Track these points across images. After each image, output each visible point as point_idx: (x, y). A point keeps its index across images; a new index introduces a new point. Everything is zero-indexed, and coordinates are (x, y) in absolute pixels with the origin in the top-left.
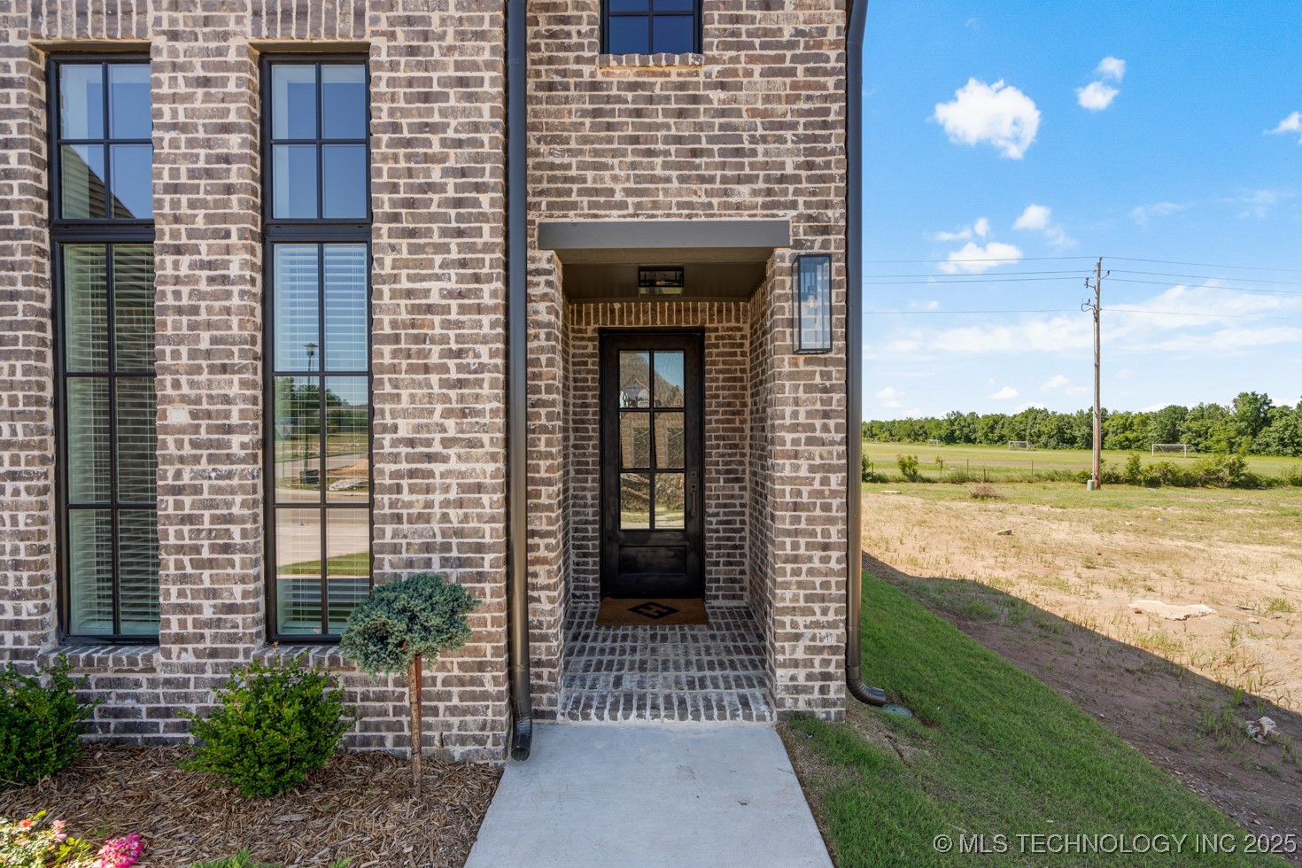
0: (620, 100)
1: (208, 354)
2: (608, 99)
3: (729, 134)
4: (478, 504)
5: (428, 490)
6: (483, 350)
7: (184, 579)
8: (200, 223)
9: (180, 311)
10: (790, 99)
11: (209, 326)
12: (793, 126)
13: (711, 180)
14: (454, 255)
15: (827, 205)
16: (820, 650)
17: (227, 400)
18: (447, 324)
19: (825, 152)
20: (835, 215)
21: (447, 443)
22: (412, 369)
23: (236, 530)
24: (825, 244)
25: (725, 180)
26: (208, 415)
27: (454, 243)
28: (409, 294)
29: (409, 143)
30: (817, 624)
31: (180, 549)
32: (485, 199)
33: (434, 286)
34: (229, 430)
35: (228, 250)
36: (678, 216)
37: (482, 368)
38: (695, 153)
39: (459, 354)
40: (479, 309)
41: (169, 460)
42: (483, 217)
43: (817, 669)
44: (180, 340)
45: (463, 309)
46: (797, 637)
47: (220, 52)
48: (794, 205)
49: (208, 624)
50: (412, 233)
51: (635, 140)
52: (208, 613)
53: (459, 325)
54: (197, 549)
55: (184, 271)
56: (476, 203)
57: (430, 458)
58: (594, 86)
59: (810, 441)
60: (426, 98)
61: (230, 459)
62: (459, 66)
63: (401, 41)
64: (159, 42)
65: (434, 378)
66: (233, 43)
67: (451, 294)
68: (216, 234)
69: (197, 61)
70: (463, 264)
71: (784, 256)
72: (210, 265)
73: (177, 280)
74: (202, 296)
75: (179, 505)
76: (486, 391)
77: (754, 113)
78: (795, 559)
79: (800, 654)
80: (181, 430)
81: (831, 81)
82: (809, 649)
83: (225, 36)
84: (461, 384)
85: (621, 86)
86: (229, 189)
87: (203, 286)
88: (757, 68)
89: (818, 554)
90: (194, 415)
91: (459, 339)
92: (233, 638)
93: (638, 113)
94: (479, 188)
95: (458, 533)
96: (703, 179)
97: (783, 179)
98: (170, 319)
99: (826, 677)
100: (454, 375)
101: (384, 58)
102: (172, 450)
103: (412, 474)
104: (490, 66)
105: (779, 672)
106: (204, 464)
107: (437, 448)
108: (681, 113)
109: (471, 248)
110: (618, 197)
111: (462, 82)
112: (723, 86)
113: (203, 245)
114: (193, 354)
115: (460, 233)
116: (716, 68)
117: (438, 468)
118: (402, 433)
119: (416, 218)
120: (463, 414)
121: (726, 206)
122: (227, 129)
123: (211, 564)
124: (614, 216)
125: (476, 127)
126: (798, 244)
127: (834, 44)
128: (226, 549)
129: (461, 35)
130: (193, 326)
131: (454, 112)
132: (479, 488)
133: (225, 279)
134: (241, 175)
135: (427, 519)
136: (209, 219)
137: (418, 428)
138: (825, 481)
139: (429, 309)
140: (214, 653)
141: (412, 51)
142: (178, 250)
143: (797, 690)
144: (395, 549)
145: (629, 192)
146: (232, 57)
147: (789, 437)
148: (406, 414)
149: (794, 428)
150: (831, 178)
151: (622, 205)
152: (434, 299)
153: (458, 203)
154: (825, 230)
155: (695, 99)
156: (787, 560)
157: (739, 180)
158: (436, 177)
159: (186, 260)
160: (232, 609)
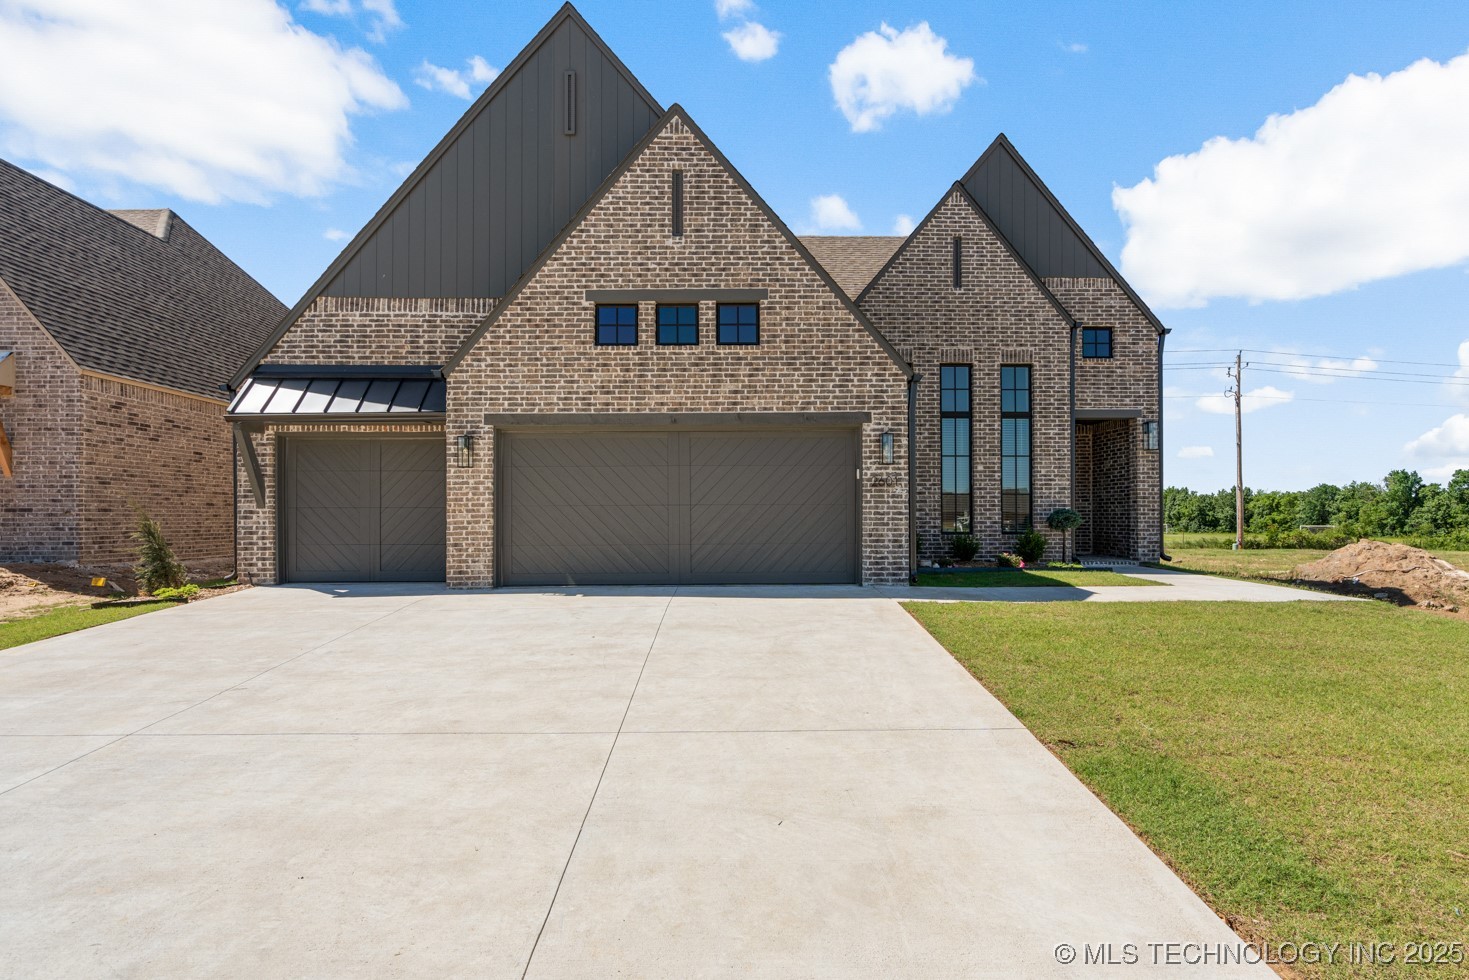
0: (1089, 372)
1: (989, 450)
2: (1086, 372)
3: (1123, 383)
4: (1064, 493)
5: (1050, 489)
6: (1065, 450)
7: (982, 514)
8: (987, 414)
9: (981, 438)
10: (1141, 372)
11: (989, 442)
12: (1142, 380)
13: (1117, 397)
14: (1057, 423)
15: (1153, 405)
16: (1152, 542)
17: (994, 463)
18: (1055, 442)
19: (1152, 388)
20: (1155, 407)
21: (1055, 476)
22: (1046, 455)
23: (996, 500)
24: (1152, 417)
25: (1122, 397)
26: (989, 468)
27: (1057, 420)
28: (1045, 434)
29: (1044, 392)
30: (1151, 534)
31: (981, 506)
32: (1065, 407)
33: (1052, 432)
34: (995, 472)
35: (994, 421)
36: (1107, 408)
37: (1065, 455)
38: (1112, 388)
39: (1059, 451)
40: (1064, 438)
41: (977, 480)
42: (1065, 413)
43: (1151, 548)
44: (981, 446)
45: (1060, 438)
46: (1145, 538)
47: (993, 366)
48: (1143, 405)
49: (989, 527)
50: (1045, 417)
51: (1094, 384)
52: (988, 524)
53: (1058, 443)
54: (985, 506)
55: (982, 427)
56: (1063, 408)
57: (1051, 480)
58: (1082, 367)
59: (1148, 477)
60: (1049, 379)
61: (995, 480)
62: (1058, 370)
63: (1042, 363)
64: (976, 363)
65: (1052, 458)
66: (996, 363)
67: (1056, 434)
68: (991, 417)
69: (986, 369)
70: (1059, 425)
71: (1140, 420)
72: (990, 425)
73: (980, 430)
74: (987, 434)
75: (980, 493)
76: (1066, 461)
77: (1130, 376)
78: (1144, 514)
79: (1145, 544)
80: (981, 472)
81: (1154, 367)
82: (1148, 542)
83: (994, 362)
84: (1059, 459)
85: (1090, 368)
86: (995, 404)
87: (987, 431)
88: (1131, 363)
89: (1151, 512)
90: (985, 468)
91: (1059, 447)
92: (995, 531)
93: (1095, 376)
94: (1064, 404)
95: (1059, 501)
96: (1115, 396)
97: (1139, 397)
98: (978, 441)
99: (1154, 551)
100: (1057, 457)
101: (1038, 368)
102: (978, 477)
103: (1046, 484)
104: (1067, 370)
105: (1140, 549)
106: (987, 482)
107: (1052, 477)
108: (1108, 376)
109: (1062, 421)
110: (1089, 401)
111: (1059, 375)
112: (1121, 368)
113: (987, 420)
114: (985, 450)
115: (1059, 417)
116: (1119, 362)
117: (1053, 483)
118: (1043, 473)
119: (1046, 413)
120: (1060, 468)
121: (1122, 405)
122: (994, 387)
123: (989, 510)
124: (1088, 408)
125: (1063, 387)
126: (1144, 417)
127: (1155, 356)
128: (994, 505)
129: (1059, 362)
130: (984, 442)
131: (1057, 383)
132: (1065, 488)
133: (994, 429)
134: (997, 400)
135: (1049, 497)
136: (989, 412)
137: (1047, 472)
138: (1153, 490)
139: (1050, 438)
140: (990, 535)
141: (1046, 366)
142: (980, 421)
143: (1145, 555)
144: (1041, 506)
145: (1092, 400)
146: (996, 367)
147: (1141, 476)
148: (1043, 468)
149: (1143, 473)
150: (1154, 396)
151: (1090, 404)
152: (1051, 435)
153: (1058, 408)
154: (1152, 412)
155: (1112, 372)
156: (1142, 514)
157: (1126, 397)
158: (1052, 401)
159: (982, 424)
160: (995, 523)
